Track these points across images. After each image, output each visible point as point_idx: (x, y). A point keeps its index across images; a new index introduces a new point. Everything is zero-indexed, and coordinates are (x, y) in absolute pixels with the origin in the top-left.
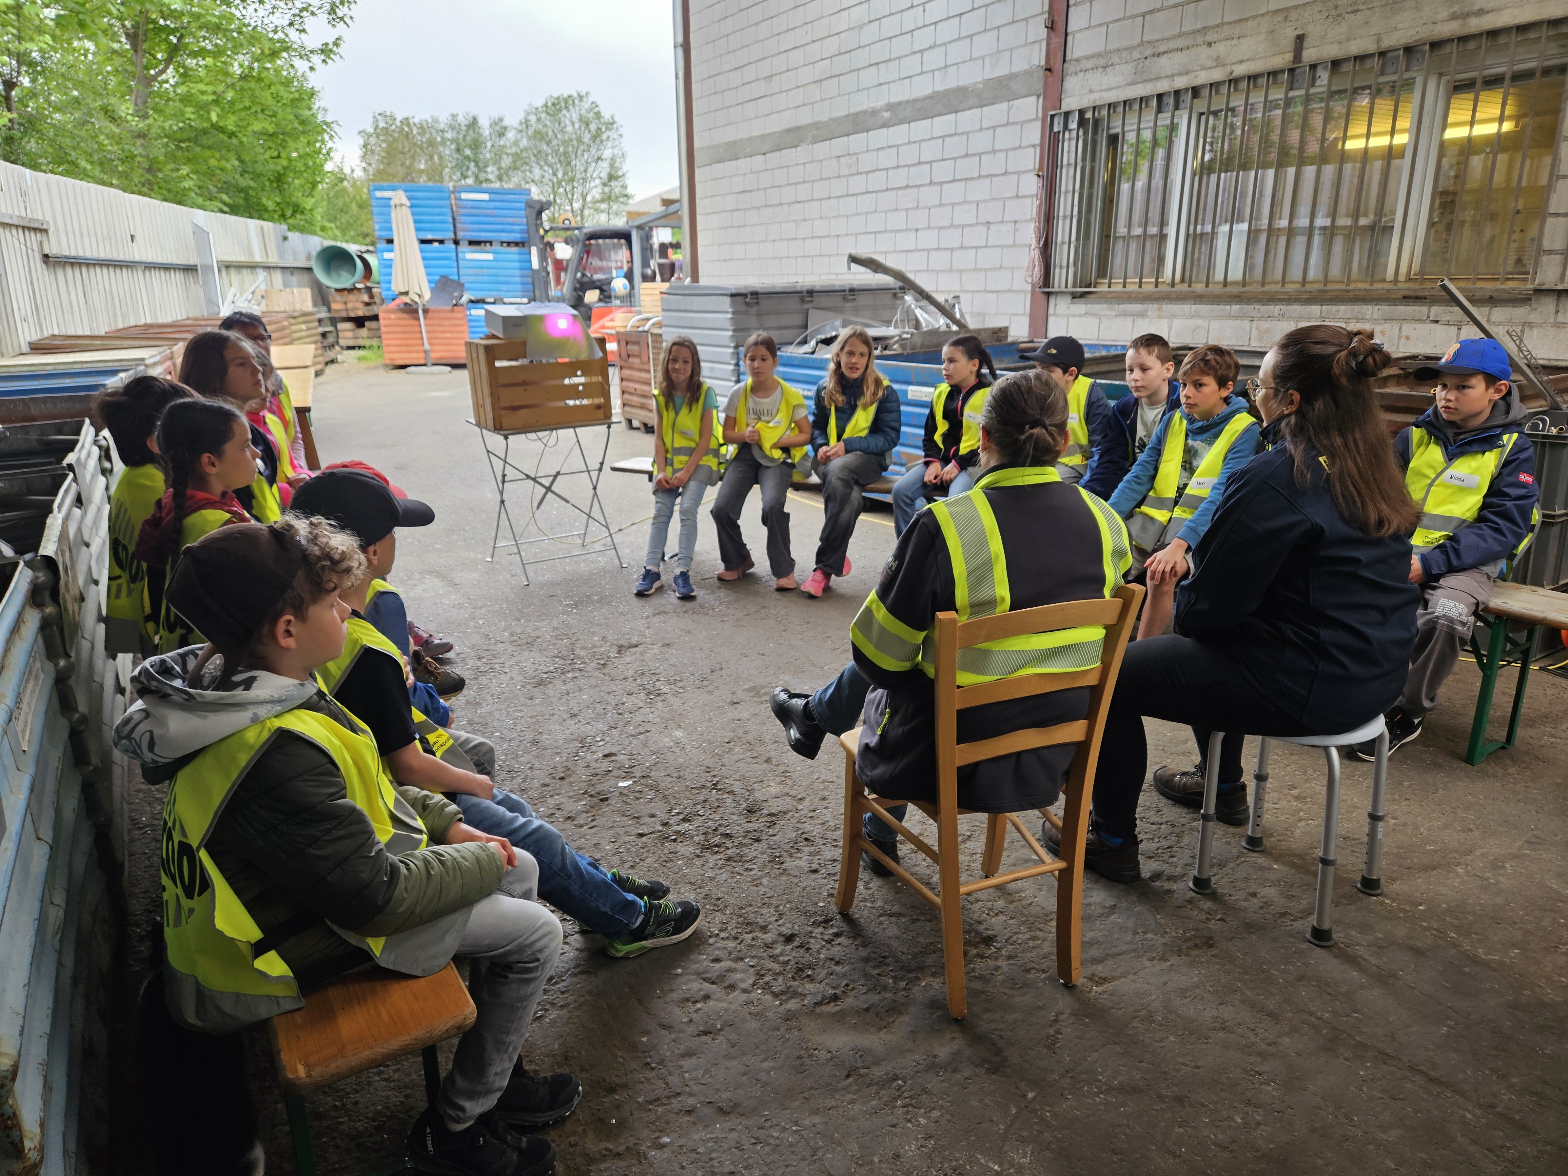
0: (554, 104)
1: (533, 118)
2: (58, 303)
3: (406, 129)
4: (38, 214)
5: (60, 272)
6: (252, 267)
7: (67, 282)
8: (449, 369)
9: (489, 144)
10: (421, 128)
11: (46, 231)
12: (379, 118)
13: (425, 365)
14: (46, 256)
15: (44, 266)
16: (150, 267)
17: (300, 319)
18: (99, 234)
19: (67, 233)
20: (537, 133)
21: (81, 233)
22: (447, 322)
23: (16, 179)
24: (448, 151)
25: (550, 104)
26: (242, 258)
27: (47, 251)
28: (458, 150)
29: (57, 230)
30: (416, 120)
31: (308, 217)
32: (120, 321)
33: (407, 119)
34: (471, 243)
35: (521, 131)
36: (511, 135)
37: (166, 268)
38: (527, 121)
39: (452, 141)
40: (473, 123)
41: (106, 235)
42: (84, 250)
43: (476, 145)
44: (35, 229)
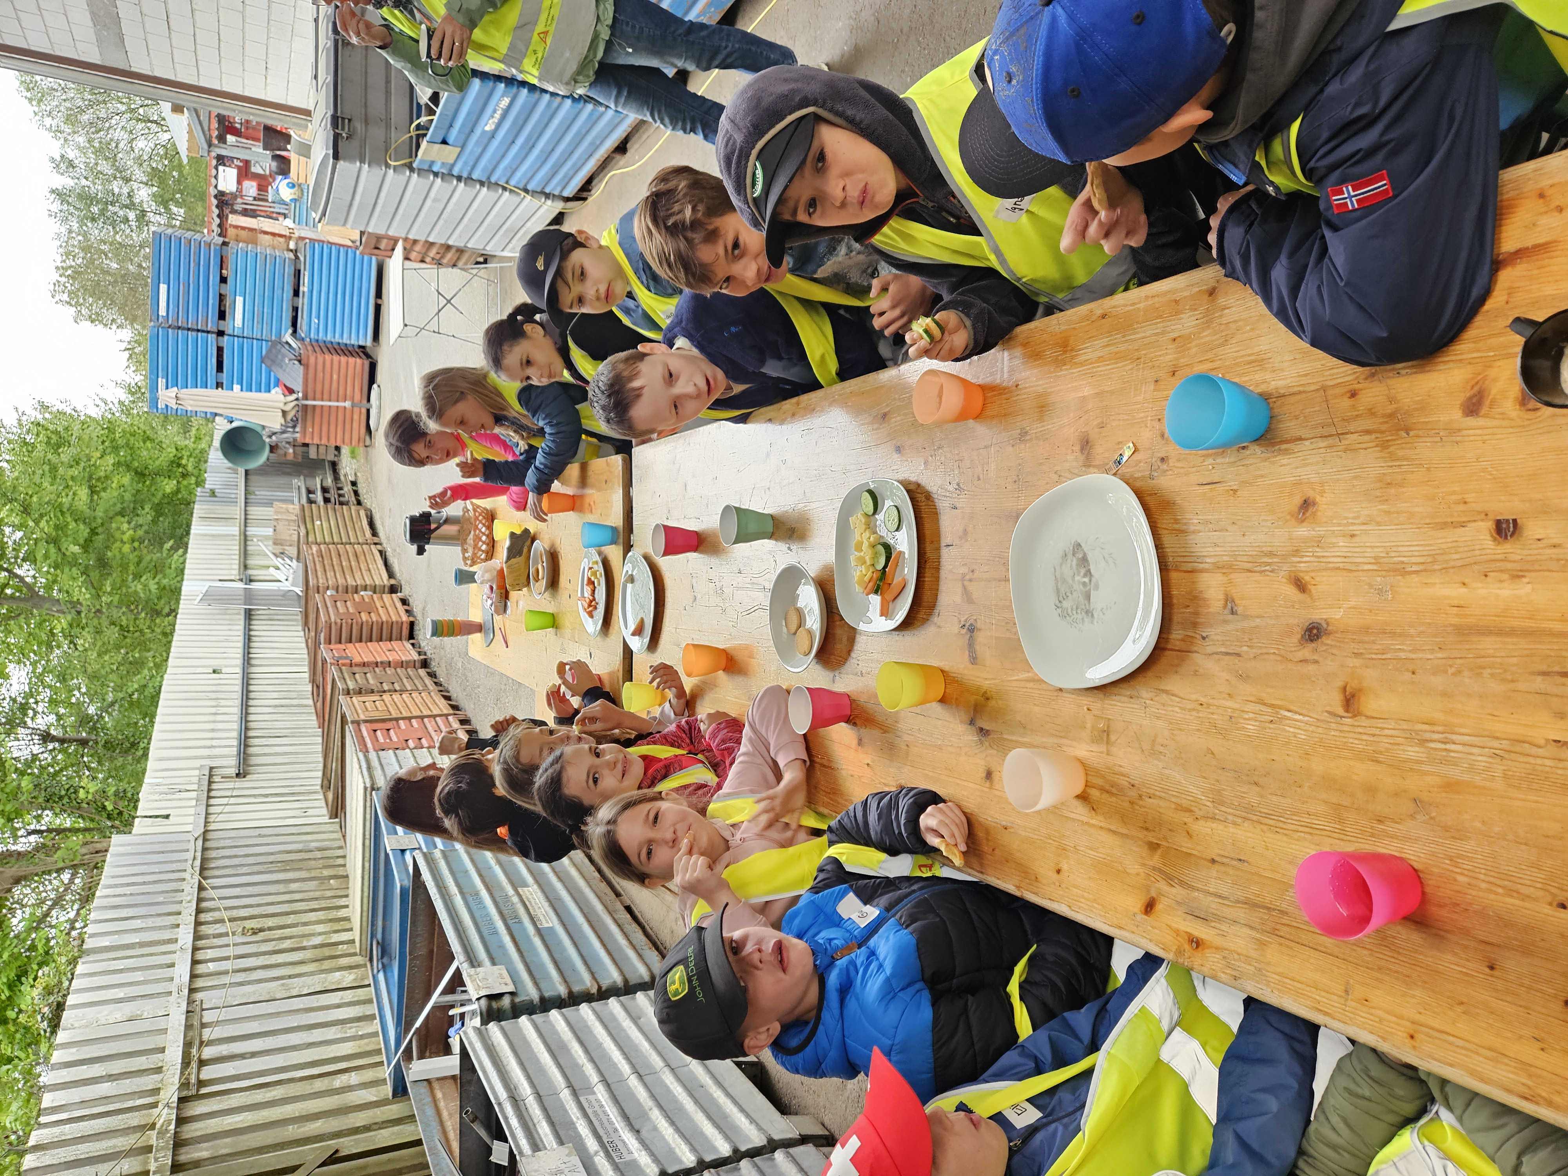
0: (28, 90)
1: (48, 121)
2: (287, 768)
3: (69, 272)
4: (193, 777)
5: (253, 760)
6: (245, 539)
7: (265, 755)
8: (375, 386)
9: (84, 182)
10: (68, 254)
11: (211, 768)
12: (57, 298)
13: (368, 411)
14: (238, 775)
15: (249, 777)
16: (247, 660)
17: (309, 526)
18: (213, 710)
19: (213, 747)
20: (68, 120)
21: (213, 730)
22: (320, 375)
23: (156, 797)
24: (95, 232)
25: (29, 95)
26: (236, 548)
27: (233, 771)
28: (93, 220)
29: (209, 757)
30: (59, 259)
31: (186, 454)
32: (305, 702)
33: (57, 268)
34: (222, 315)
35: (66, 140)
36: (71, 154)
37: (248, 639)
38: (50, 129)
39: (82, 223)
40: (60, 194)
41: (213, 703)
42: (233, 730)
43: (87, 198)
44: (210, 783)
